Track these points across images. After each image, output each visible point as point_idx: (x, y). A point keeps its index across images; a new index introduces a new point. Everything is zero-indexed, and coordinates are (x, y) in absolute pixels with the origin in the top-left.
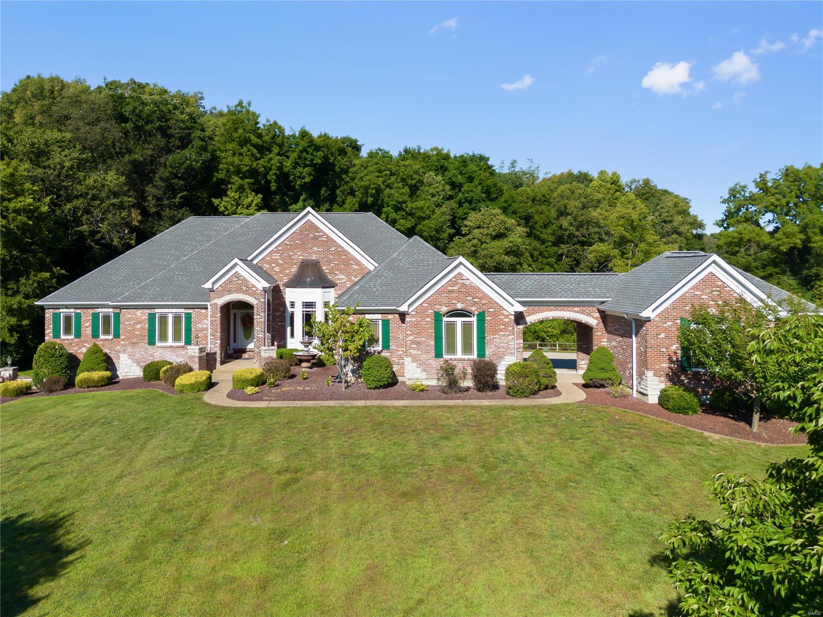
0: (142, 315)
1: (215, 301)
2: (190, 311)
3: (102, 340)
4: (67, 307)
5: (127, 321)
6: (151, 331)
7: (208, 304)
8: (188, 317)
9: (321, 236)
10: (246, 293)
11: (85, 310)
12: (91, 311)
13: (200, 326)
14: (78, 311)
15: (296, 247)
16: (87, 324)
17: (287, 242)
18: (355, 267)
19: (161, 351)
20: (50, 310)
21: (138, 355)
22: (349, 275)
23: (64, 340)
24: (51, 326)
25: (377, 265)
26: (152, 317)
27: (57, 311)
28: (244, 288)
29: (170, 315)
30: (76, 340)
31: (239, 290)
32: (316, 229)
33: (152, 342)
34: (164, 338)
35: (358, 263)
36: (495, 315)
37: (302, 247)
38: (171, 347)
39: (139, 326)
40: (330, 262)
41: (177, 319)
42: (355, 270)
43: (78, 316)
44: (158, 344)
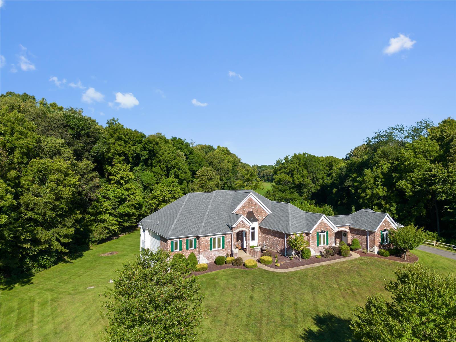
0: (207, 239)
1: (235, 231)
2: (224, 236)
3: (190, 250)
4: (177, 238)
5: (203, 242)
6: (211, 245)
7: (232, 232)
8: (223, 238)
9: (254, 203)
10: (244, 227)
11: (183, 239)
12: (186, 239)
13: (227, 241)
14: (181, 239)
15: (246, 207)
16: (184, 245)
17: (243, 205)
18: (264, 213)
19: (214, 252)
20: (170, 240)
21: (206, 255)
22: (262, 216)
23: (175, 252)
24: (170, 247)
25: (271, 212)
26: (211, 239)
27: (172, 240)
28: (244, 226)
29: (217, 237)
30: (180, 251)
31: (242, 227)
32: (252, 200)
33: (211, 249)
34: (215, 247)
35: (265, 212)
36: (330, 231)
37: (248, 207)
38: (218, 250)
39: (206, 243)
40: (256, 212)
41: (219, 239)
42: (264, 214)
43: (181, 242)
44: (213, 249)
